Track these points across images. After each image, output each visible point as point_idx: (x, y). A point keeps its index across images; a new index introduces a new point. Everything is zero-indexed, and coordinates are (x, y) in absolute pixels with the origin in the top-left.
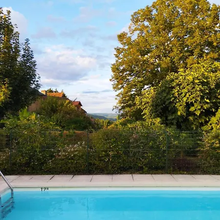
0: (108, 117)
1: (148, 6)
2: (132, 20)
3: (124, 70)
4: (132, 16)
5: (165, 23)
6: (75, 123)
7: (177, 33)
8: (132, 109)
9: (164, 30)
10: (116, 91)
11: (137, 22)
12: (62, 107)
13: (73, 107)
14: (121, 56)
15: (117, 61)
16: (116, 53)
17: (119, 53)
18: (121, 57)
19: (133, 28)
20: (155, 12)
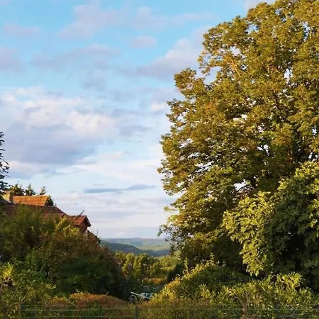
0: (143, 248)
1: (238, 18)
2: (206, 44)
3: (189, 149)
4: (206, 36)
5: (276, 52)
6: (82, 270)
7: (305, 73)
8: (209, 237)
9: (275, 65)
10: (170, 194)
11: (215, 48)
12: (50, 233)
13: (75, 232)
14: (181, 118)
15: (173, 129)
16: (171, 113)
17: (179, 113)
18: (183, 121)
19: (209, 61)
20: (255, 28)
